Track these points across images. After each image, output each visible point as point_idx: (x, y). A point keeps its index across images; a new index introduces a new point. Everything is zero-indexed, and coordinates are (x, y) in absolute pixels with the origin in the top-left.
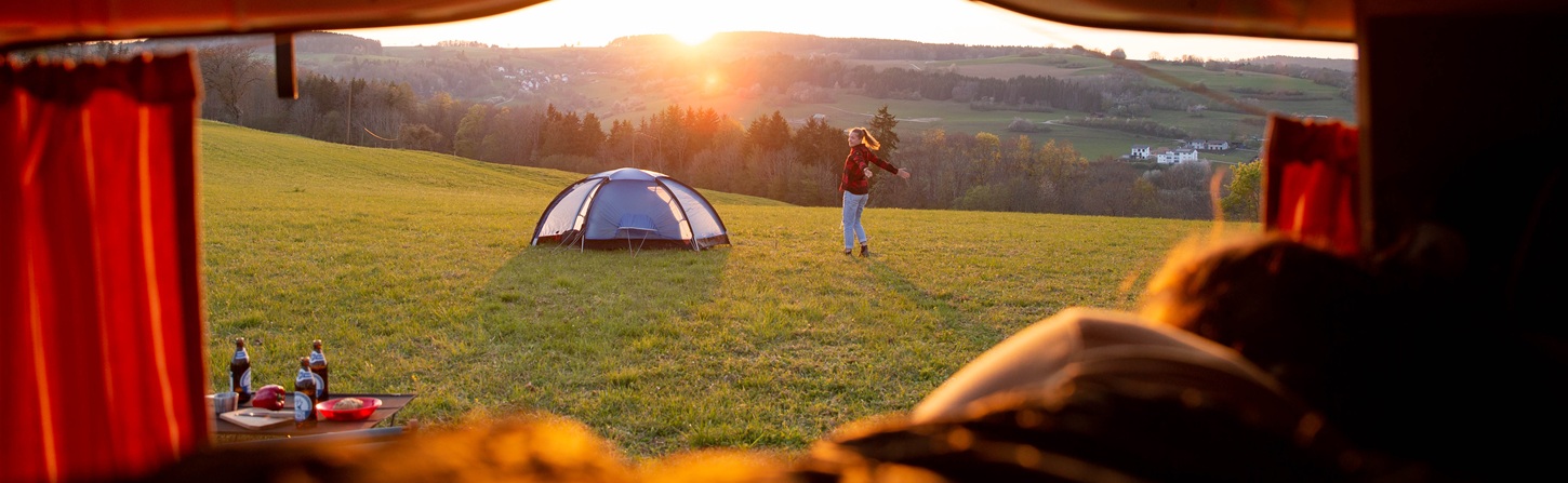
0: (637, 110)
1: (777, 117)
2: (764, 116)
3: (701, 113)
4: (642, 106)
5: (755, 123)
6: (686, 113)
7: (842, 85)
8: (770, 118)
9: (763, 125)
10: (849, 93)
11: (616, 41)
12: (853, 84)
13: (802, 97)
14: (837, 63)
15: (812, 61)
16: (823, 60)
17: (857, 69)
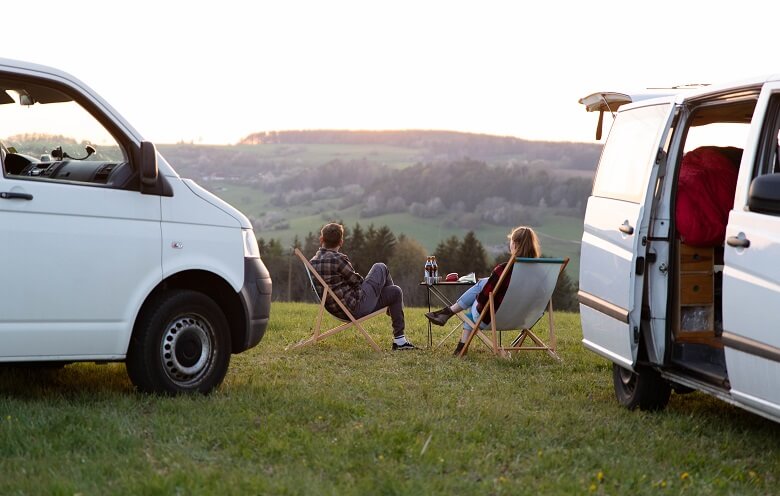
0: (278, 228)
1: (471, 240)
2: (454, 238)
3: (372, 232)
4: (284, 223)
5: (442, 246)
6: (352, 232)
7: (550, 203)
8: (461, 239)
9: (452, 250)
10: (557, 214)
11: (251, 137)
12: (564, 202)
13: (496, 217)
14: (543, 173)
15: (509, 171)
16: (525, 169)
17: (570, 182)
